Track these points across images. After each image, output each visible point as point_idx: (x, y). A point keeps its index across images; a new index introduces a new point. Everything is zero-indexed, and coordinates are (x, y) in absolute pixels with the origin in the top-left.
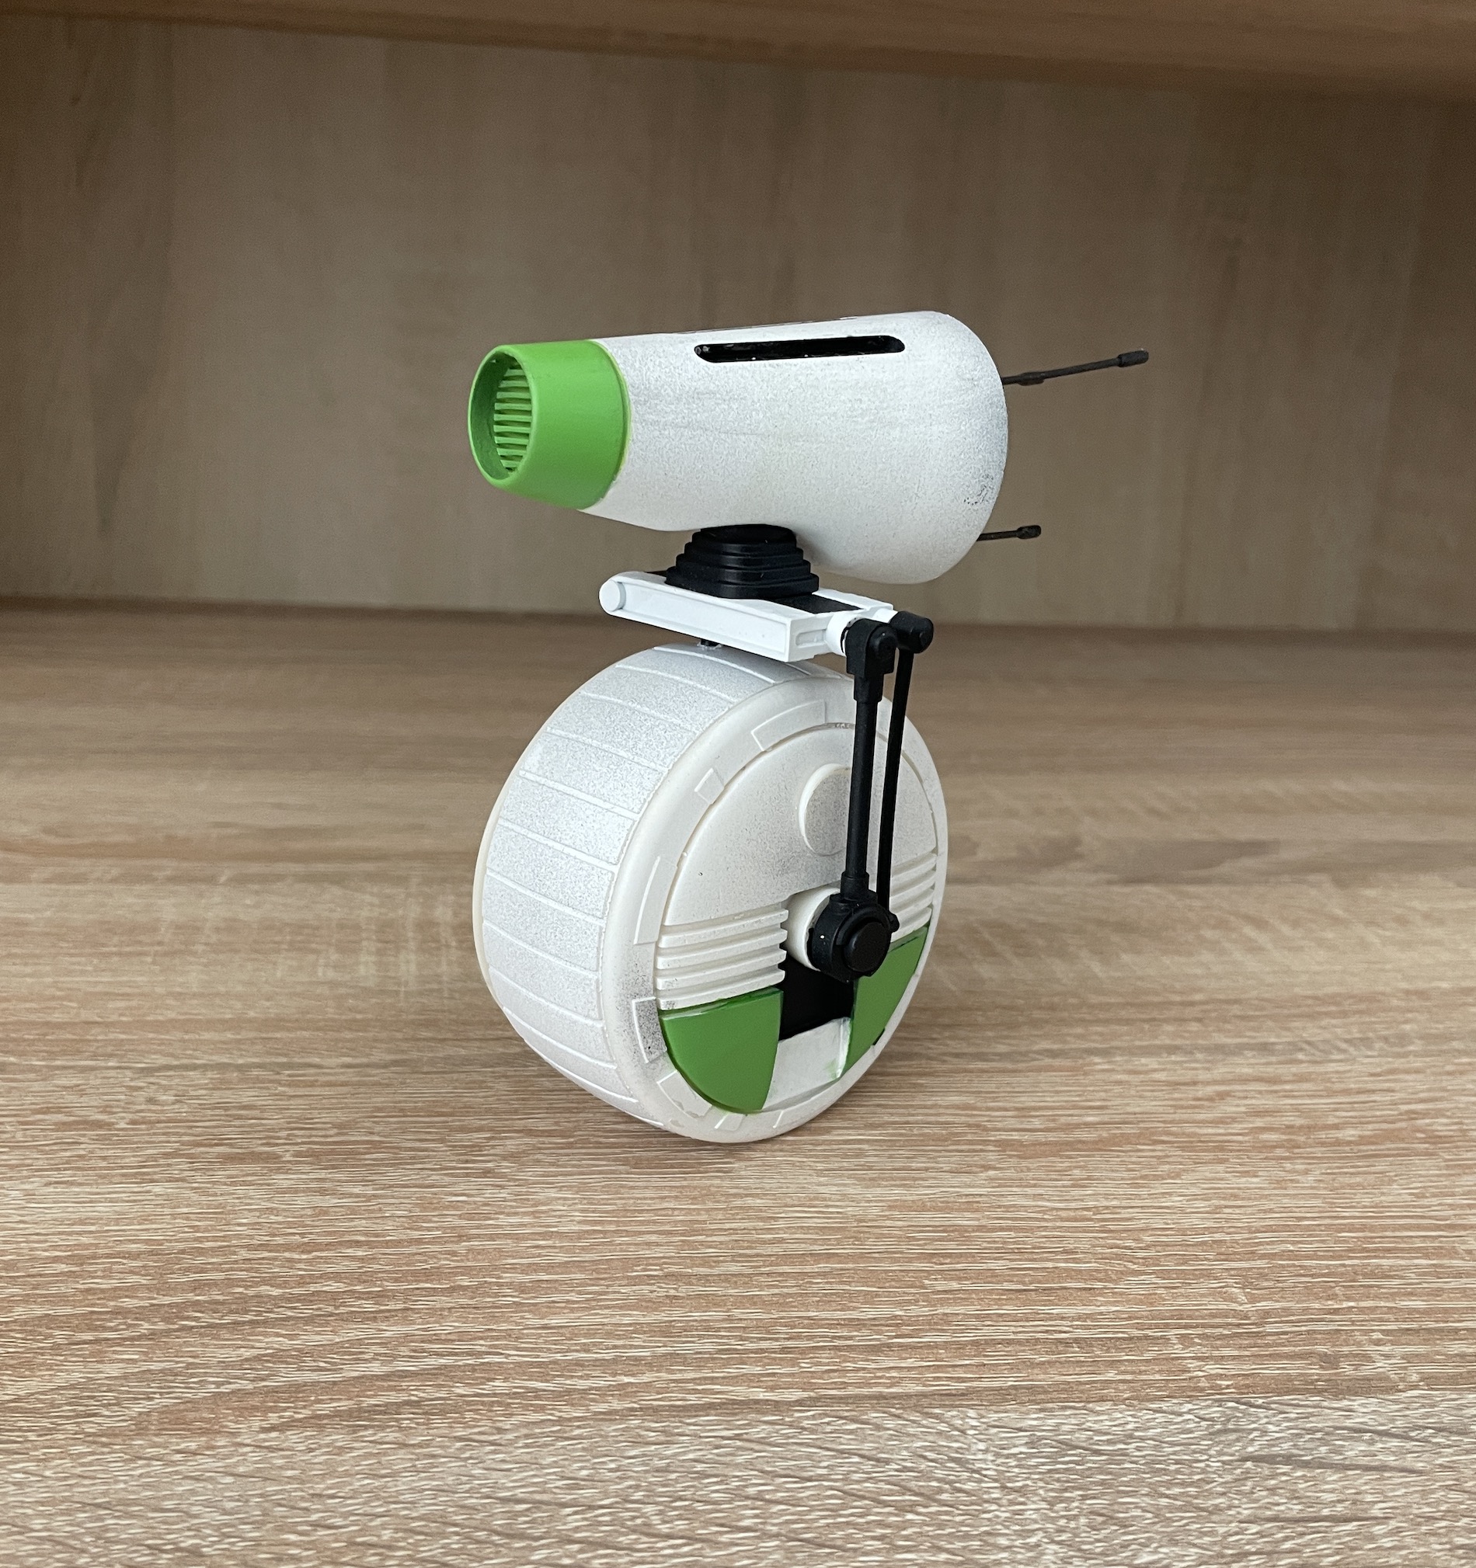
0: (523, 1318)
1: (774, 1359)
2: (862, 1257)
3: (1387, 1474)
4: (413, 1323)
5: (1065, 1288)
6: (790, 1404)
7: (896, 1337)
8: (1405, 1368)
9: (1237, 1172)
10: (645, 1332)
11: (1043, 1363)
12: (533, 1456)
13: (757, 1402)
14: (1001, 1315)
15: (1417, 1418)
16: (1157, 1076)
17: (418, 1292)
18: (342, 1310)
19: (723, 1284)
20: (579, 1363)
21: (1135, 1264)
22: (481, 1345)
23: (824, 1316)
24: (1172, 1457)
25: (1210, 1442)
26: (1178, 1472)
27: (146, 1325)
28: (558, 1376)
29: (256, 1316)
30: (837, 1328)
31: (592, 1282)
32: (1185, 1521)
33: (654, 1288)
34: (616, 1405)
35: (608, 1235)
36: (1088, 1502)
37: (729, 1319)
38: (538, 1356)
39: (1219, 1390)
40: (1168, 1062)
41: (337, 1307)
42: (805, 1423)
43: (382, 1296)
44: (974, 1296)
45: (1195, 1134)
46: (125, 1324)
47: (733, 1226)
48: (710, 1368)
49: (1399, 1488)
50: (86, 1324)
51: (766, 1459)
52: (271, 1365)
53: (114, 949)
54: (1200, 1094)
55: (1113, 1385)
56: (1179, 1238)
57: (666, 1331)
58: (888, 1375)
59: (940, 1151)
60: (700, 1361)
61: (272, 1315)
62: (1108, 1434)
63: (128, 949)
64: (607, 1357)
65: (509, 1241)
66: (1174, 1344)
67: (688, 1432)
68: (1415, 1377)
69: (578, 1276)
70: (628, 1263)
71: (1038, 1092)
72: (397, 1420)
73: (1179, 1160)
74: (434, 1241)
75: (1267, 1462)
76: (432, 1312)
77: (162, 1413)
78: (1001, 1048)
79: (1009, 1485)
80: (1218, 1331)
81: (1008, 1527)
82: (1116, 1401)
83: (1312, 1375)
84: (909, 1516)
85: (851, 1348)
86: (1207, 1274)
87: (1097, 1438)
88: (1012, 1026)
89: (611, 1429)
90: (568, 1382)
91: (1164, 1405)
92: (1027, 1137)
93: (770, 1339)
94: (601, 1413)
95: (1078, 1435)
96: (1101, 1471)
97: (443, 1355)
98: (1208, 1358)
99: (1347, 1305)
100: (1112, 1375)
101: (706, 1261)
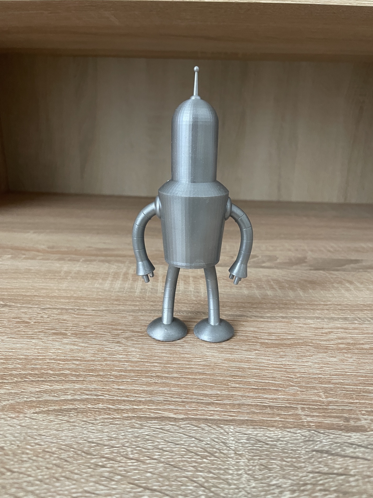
0: (113, 385)
1: (178, 404)
2: (213, 375)
3: (358, 460)
5: (270, 389)
6: (179, 419)
7: (216, 400)
8: (371, 424)
10: (145, 393)
13: (170, 418)
14: (248, 396)
19: (171, 380)
20: (124, 401)
21: (293, 383)
22: (99, 393)
23: (197, 392)
25: (303, 444)
26: (291, 453)
28: (117, 404)
30: (199, 396)
31: (136, 376)
32: (290, 470)
33: (152, 380)
34: (130, 415)
36: (260, 461)
37: (170, 391)
38: (114, 398)
39: (310, 426)
40: (316, 322)
42: (182, 426)
45: (319, 344)
48: (160, 406)
49: (361, 466)
54: (323, 332)
55: (277, 422)
56: (308, 376)
57: (151, 393)
58: (210, 412)
59: (244, 344)
60: (158, 403)
62: (272, 438)
63: (52, 277)
64: (132, 399)
66: (299, 410)
67: (148, 425)
69: (132, 374)
70: (147, 372)
71: (276, 328)
72: (69, 414)
73: (313, 351)
75: (320, 453)
77: (10, 405)
78: (269, 315)
79: (237, 452)
80: (314, 407)
81: (233, 467)
82: (277, 427)
83: (341, 424)
84: (205, 460)
85: (202, 403)
86: (314, 388)
87: (268, 439)
88: (273, 309)
89: (126, 422)
90: (119, 406)
91: (292, 430)
92: (270, 341)
93: (180, 398)
94: (125, 417)
95: (262, 438)
96: (267, 450)
97: (87, 395)
98: (308, 415)
99: (355, 401)
100: (277, 418)
101: (168, 373)
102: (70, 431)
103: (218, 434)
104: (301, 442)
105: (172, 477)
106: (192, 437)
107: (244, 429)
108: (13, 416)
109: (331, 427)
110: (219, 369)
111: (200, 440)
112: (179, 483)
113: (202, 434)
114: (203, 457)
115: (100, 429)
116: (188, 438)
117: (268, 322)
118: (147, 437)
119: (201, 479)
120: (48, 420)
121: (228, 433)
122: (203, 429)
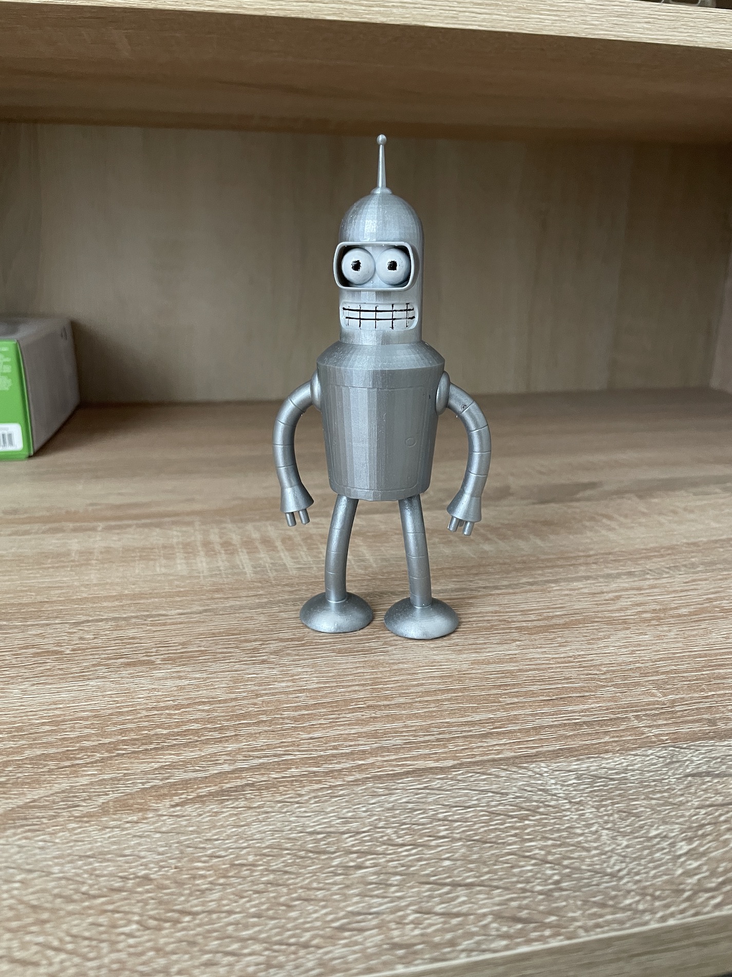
0: (299, 734)
1: (434, 745)
4: (242, 742)
5: (571, 697)
6: (448, 768)
7: (493, 728)
10: (364, 737)
11: (571, 735)
12: (321, 807)
13: (431, 768)
14: (541, 713)
16: (584, 590)
17: (240, 725)
18: (203, 738)
19: (398, 709)
20: (334, 756)
21: (602, 682)
22: (280, 751)
23: (454, 721)
25: (667, 769)
26: (656, 785)
27: (98, 755)
28: (324, 764)
29: (156, 745)
30: (462, 727)
31: (330, 713)
32: (667, 811)
33: (363, 713)
34: (358, 776)
35: (333, 688)
36: (616, 806)
37: (406, 726)
38: (311, 754)
39: (662, 741)
41: (199, 737)
42: (458, 778)
43: (222, 729)
44: (526, 705)
45: (611, 617)
46: (86, 755)
47: (396, 679)
48: (403, 753)
50: (66, 757)
51: (443, 798)
52: (169, 771)
53: (50, 566)
54: (607, 598)
55: (610, 744)
56: (619, 668)
57: (374, 735)
58: (495, 749)
60: (397, 749)
61: (165, 744)
62: (616, 769)
63: (57, 565)
64: (347, 751)
65: (283, 696)
66: (634, 720)
67: (399, 788)
69: (323, 710)
70: (347, 702)
72: (243, 795)
73: (607, 629)
74: (244, 698)
76: (250, 735)
77: (115, 802)
78: (505, 583)
79: (573, 801)
80: (653, 712)
81: (579, 823)
82: (614, 752)
83: (706, 730)
84: (527, 822)
85: (472, 736)
86: (638, 684)
87: (610, 772)
88: (508, 572)
89: (358, 789)
90: (330, 766)
91: (638, 752)
92: (530, 624)
93: (429, 735)
94: (352, 781)
95: (600, 771)
96: (617, 789)
97: (260, 758)
98: (652, 726)
99: (710, 694)
100: (607, 739)
101: (386, 698)
102: (264, 823)
103: (526, 779)
104: (662, 767)
105: (489, 858)
106: (487, 791)
107: (565, 764)
108: (135, 818)
109: (694, 737)
110: (471, 679)
111: (502, 794)
112: (506, 865)
113: (499, 784)
114: (522, 818)
115: (317, 809)
116: (479, 794)
117: (509, 594)
118: (410, 806)
119: (537, 851)
120: (209, 812)
121: (541, 774)
122: (497, 776)
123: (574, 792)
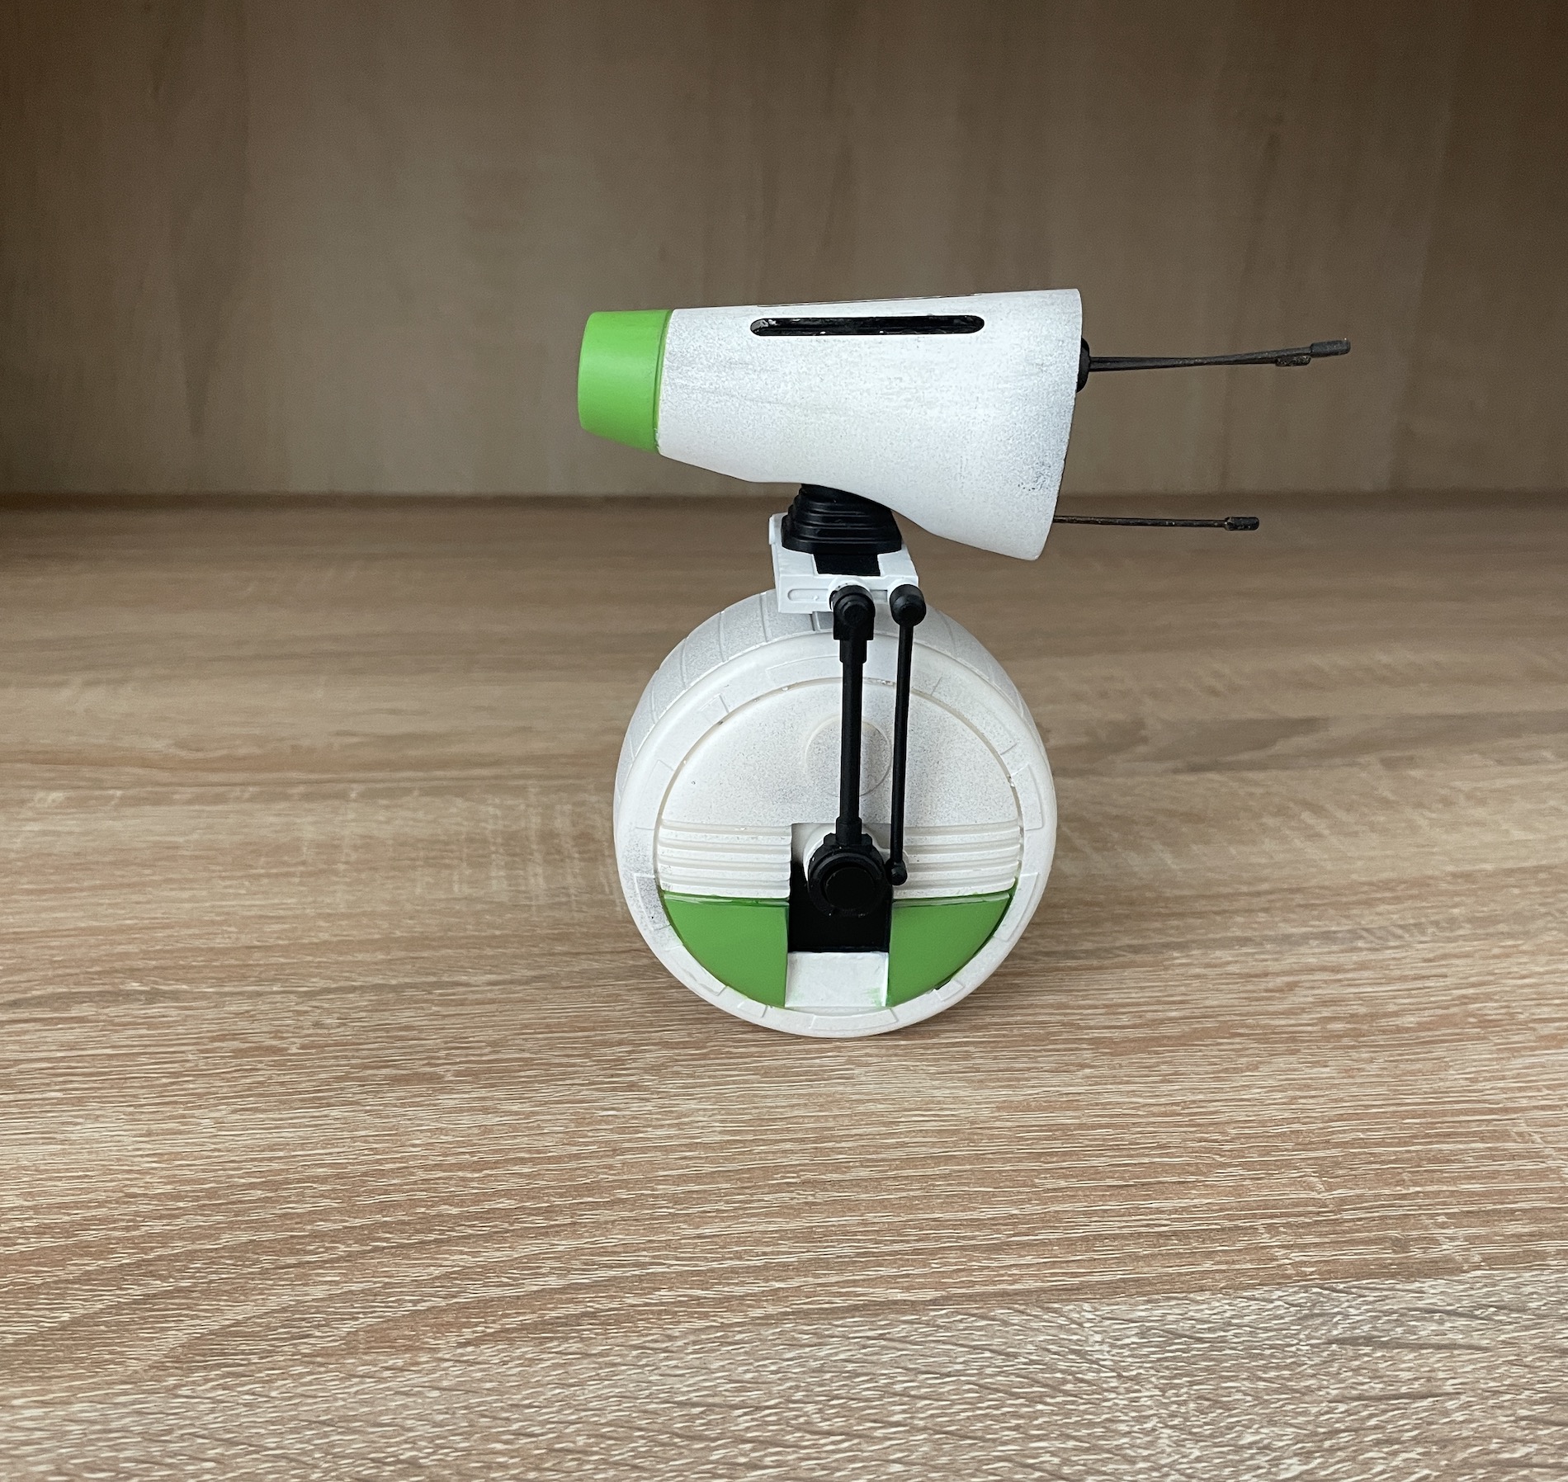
0: (679, 1228)
1: (908, 1260)
2: (979, 1158)
3: (1456, 1352)
4: (581, 1236)
5: (1161, 1182)
6: (925, 1303)
7: (1014, 1235)
8: (1468, 1250)
9: (1309, 1063)
10: (789, 1239)
11: (1146, 1256)
12: (702, 1361)
13: (895, 1302)
14: (1105, 1211)
15: (1480, 1297)
16: (1231, 969)
17: (582, 1206)
18: (517, 1226)
19: (855, 1189)
20: (734, 1271)
21: (1223, 1156)
22: (644, 1257)
23: (948, 1217)
24: (1267, 1342)
25: (1299, 1327)
26: (1272, 1356)
27: (342, 1247)
28: (716, 1284)
29: (440, 1235)
30: (963, 1229)
31: (737, 1191)
32: (1281, 1403)
33: (794, 1195)
34: (771, 1310)
36: (1195, 1387)
37: (865, 1223)
38: (696, 1265)
39: (1304, 1276)
40: (1241, 955)
41: (511, 1224)
42: (940, 1321)
43: (551, 1212)
44: (1080, 1193)
45: (1270, 1026)
46: (323, 1247)
47: (859, 1132)
48: (851, 1271)
49: (1468, 1366)
50: (289, 1248)
51: (909, 1357)
52: (459, 1282)
54: (1271, 985)
55: (1210, 1276)
56: (1260, 1130)
57: (808, 1236)
58: (1011, 1273)
59: (1040, 1051)
60: (842, 1264)
61: (455, 1234)
62: (1210, 1322)
64: (758, 1263)
65: (659, 1154)
66: (1262, 1234)
67: (837, 1333)
68: (1477, 1258)
69: (724, 1186)
70: (768, 1172)
71: (1124, 989)
72: (578, 1331)
73: (1257, 1052)
74: (592, 1155)
75: (1350, 1345)
76: (598, 1225)
77: (368, 1332)
82: (1214, 1290)
84: (1039, 1407)
85: (974, 1248)
86: (1287, 1164)
87: (1200, 1326)
89: (769, 1332)
90: (726, 1289)
91: (1257, 1294)
93: (901, 1244)
94: (758, 1318)
95: (1181, 1324)
96: (1205, 1358)
97: (608, 1267)
98: (1292, 1246)
99: (1412, 1190)
100: (1207, 1265)
101: (837, 1168)
104: (1292, 1323)
106: (982, 1348)
107: (1124, 1307)
108: (397, 1362)
109: (1362, 1271)
111: (1007, 1354)
113: (1007, 1338)
114: (1034, 1400)
116: (969, 1353)
120: (519, 1358)
121: (1080, 1325)
122: (1005, 1323)
123: (1130, 1360)
